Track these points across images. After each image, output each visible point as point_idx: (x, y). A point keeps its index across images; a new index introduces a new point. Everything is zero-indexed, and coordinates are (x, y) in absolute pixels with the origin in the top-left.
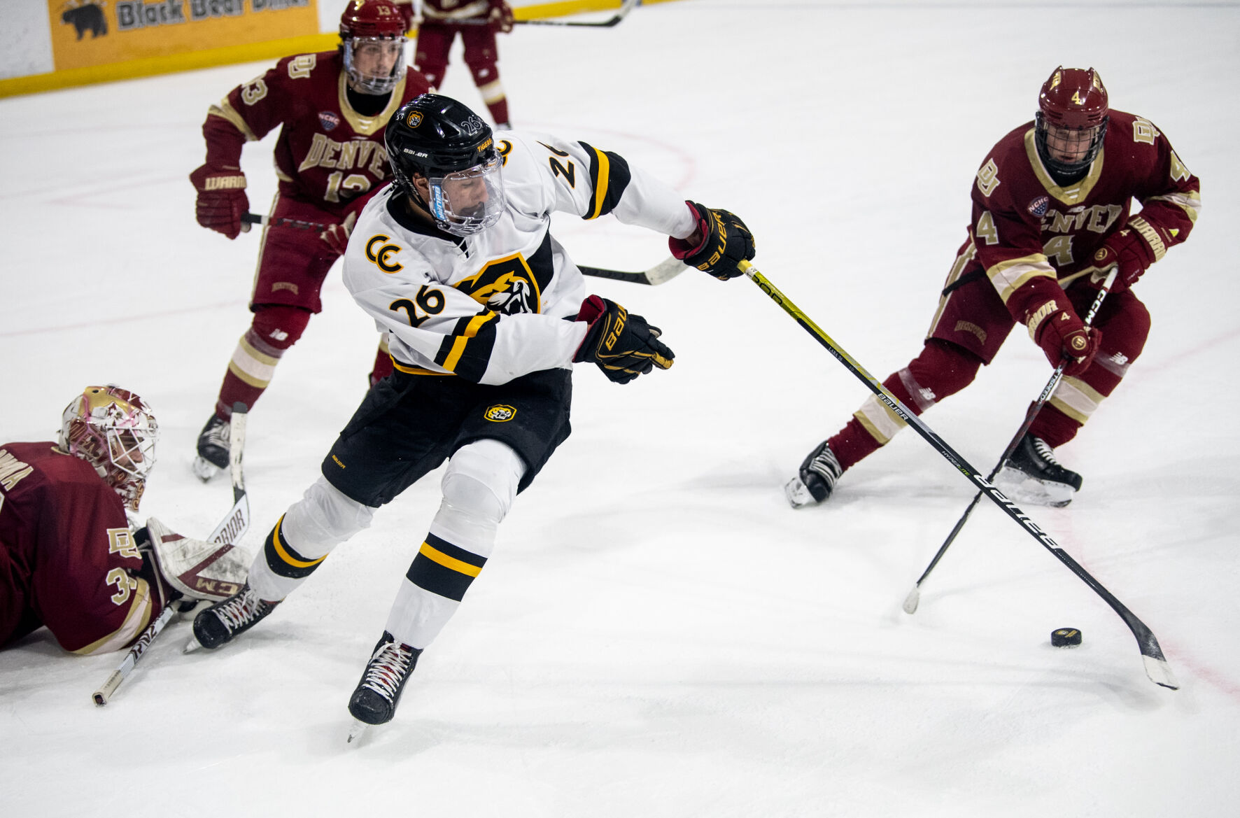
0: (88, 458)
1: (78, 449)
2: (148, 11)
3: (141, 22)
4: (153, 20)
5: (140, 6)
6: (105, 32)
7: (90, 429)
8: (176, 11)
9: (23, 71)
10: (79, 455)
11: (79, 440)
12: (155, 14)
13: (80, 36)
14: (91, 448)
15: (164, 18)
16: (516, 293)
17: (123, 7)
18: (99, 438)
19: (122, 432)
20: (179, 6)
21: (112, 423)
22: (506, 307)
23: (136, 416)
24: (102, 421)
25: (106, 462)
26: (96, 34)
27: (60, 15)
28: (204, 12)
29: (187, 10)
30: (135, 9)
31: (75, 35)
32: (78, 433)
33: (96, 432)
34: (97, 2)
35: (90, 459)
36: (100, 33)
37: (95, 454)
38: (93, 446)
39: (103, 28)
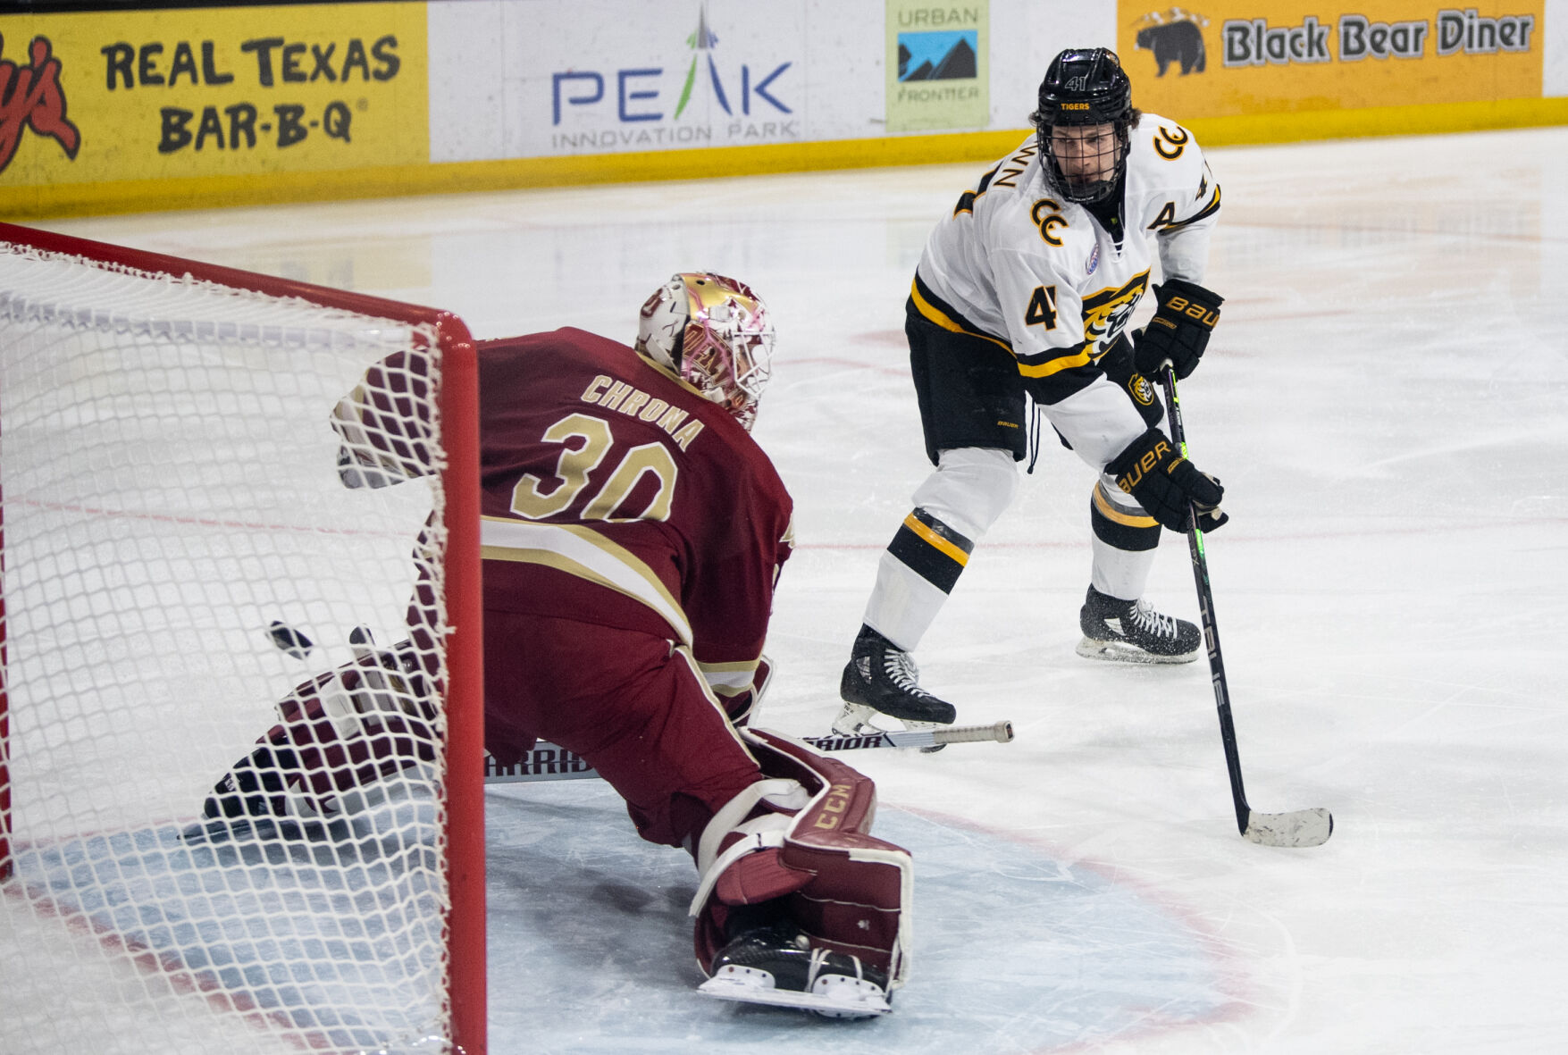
0: (703, 378)
1: (692, 366)
2: (1271, 40)
3: (1259, 56)
5: (1259, 31)
7: (710, 337)
8: (1316, 44)
10: (694, 374)
11: (696, 353)
12: (1282, 47)
14: (709, 364)
15: (1297, 53)
17: (1233, 30)
18: (721, 348)
19: (749, 339)
20: (1321, 36)
21: (736, 328)
23: (761, 315)
24: (724, 324)
25: (726, 382)
26: (1186, 70)
27: (1134, 35)
28: (1362, 48)
29: (1333, 44)
30: (1253, 33)
31: (1155, 68)
32: (695, 343)
33: (717, 340)
34: (1194, 19)
35: (706, 378)
36: (1194, 68)
37: (713, 371)
38: (712, 360)
39: (1198, 61)
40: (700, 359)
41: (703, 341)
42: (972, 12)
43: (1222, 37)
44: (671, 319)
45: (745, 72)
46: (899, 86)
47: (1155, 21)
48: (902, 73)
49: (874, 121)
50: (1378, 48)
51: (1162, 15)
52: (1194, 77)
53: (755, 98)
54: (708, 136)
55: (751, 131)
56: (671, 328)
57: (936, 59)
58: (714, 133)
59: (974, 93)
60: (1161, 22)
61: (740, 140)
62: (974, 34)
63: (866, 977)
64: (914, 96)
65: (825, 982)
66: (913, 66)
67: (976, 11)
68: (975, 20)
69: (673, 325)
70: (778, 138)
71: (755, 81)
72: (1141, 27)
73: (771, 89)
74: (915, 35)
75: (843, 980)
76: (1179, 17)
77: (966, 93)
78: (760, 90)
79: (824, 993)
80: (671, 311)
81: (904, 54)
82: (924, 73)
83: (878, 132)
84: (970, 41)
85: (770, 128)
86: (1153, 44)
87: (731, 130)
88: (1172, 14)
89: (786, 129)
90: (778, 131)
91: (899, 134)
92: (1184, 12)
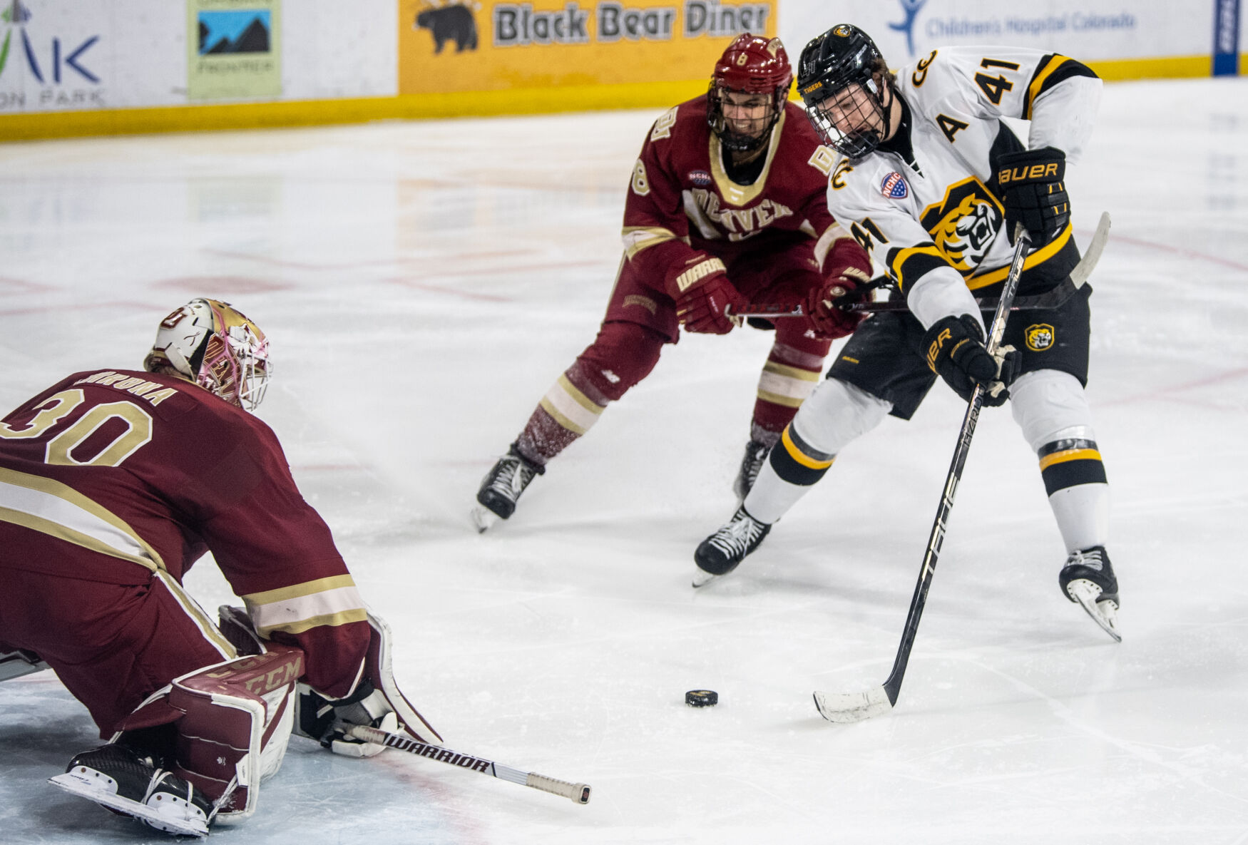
0: (214, 386)
1: (209, 373)
2: (536, 22)
3: (526, 36)
4: (545, 36)
5: (526, 14)
6: (474, 45)
7: (227, 351)
8: (576, 26)
9: (353, 90)
12: (546, 27)
13: (439, 47)
15: (560, 34)
17: (503, 12)
18: (234, 363)
19: (257, 362)
20: (581, 19)
21: (248, 349)
24: (239, 343)
26: (461, 48)
28: (616, 32)
29: (592, 26)
30: (520, 17)
31: (433, 46)
32: (214, 353)
33: (232, 355)
34: (468, 3)
35: (217, 387)
36: (467, 46)
37: (223, 383)
38: (225, 372)
39: (471, 40)
40: (217, 368)
41: (222, 352)
43: (493, 18)
44: (194, 330)
45: (56, 45)
46: (198, 59)
47: (433, 4)
48: (202, 46)
49: (176, 91)
50: (631, 30)
52: (468, 55)
53: (65, 70)
54: (22, 101)
55: (62, 98)
56: (193, 338)
57: (234, 34)
58: (28, 98)
59: (268, 66)
60: (439, 5)
61: (51, 106)
62: (268, 13)
63: (194, 801)
64: (213, 69)
65: (159, 798)
66: (212, 40)
68: (268, 1)
69: (194, 336)
70: (87, 105)
71: (65, 52)
72: (420, 9)
73: (82, 60)
74: (214, 14)
75: (175, 799)
76: (455, 1)
77: (260, 67)
78: (71, 61)
79: (157, 807)
80: (194, 324)
81: (203, 31)
82: (223, 47)
83: (179, 101)
84: (265, 20)
85: (79, 96)
86: (431, 24)
87: (44, 97)
89: (94, 96)
90: (87, 98)
91: (198, 102)
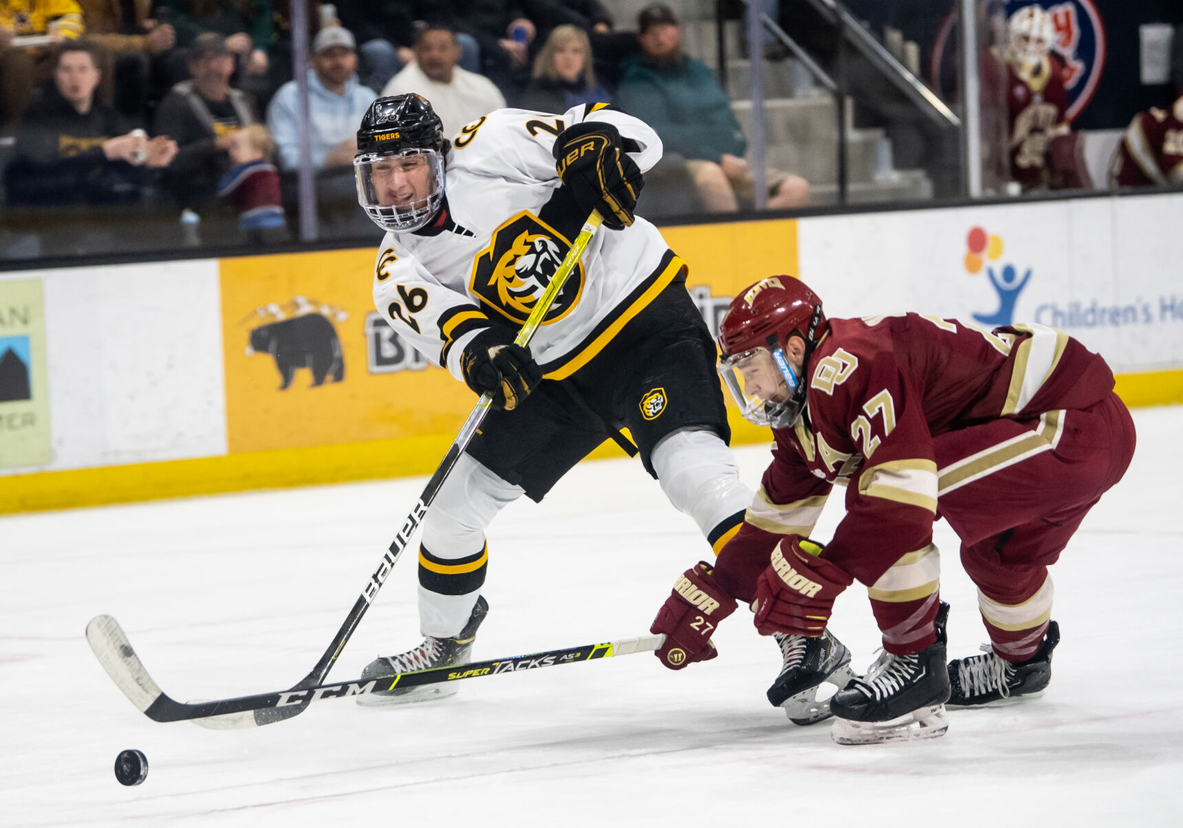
16: (542, 252)
22: (537, 270)
26: (319, 380)
27: (244, 335)
31: (276, 377)
34: (325, 311)
36: (329, 377)
39: (334, 367)
42: (21, 312)
43: (365, 335)
47: (273, 315)
51: (283, 308)
52: (330, 388)
59: (29, 420)
60: (282, 316)
62: (25, 339)
67: (26, 310)
68: (25, 321)
72: (255, 323)
76: (306, 309)
77: (17, 422)
84: (20, 351)
86: (273, 345)
88: (296, 305)
92: (312, 302)
